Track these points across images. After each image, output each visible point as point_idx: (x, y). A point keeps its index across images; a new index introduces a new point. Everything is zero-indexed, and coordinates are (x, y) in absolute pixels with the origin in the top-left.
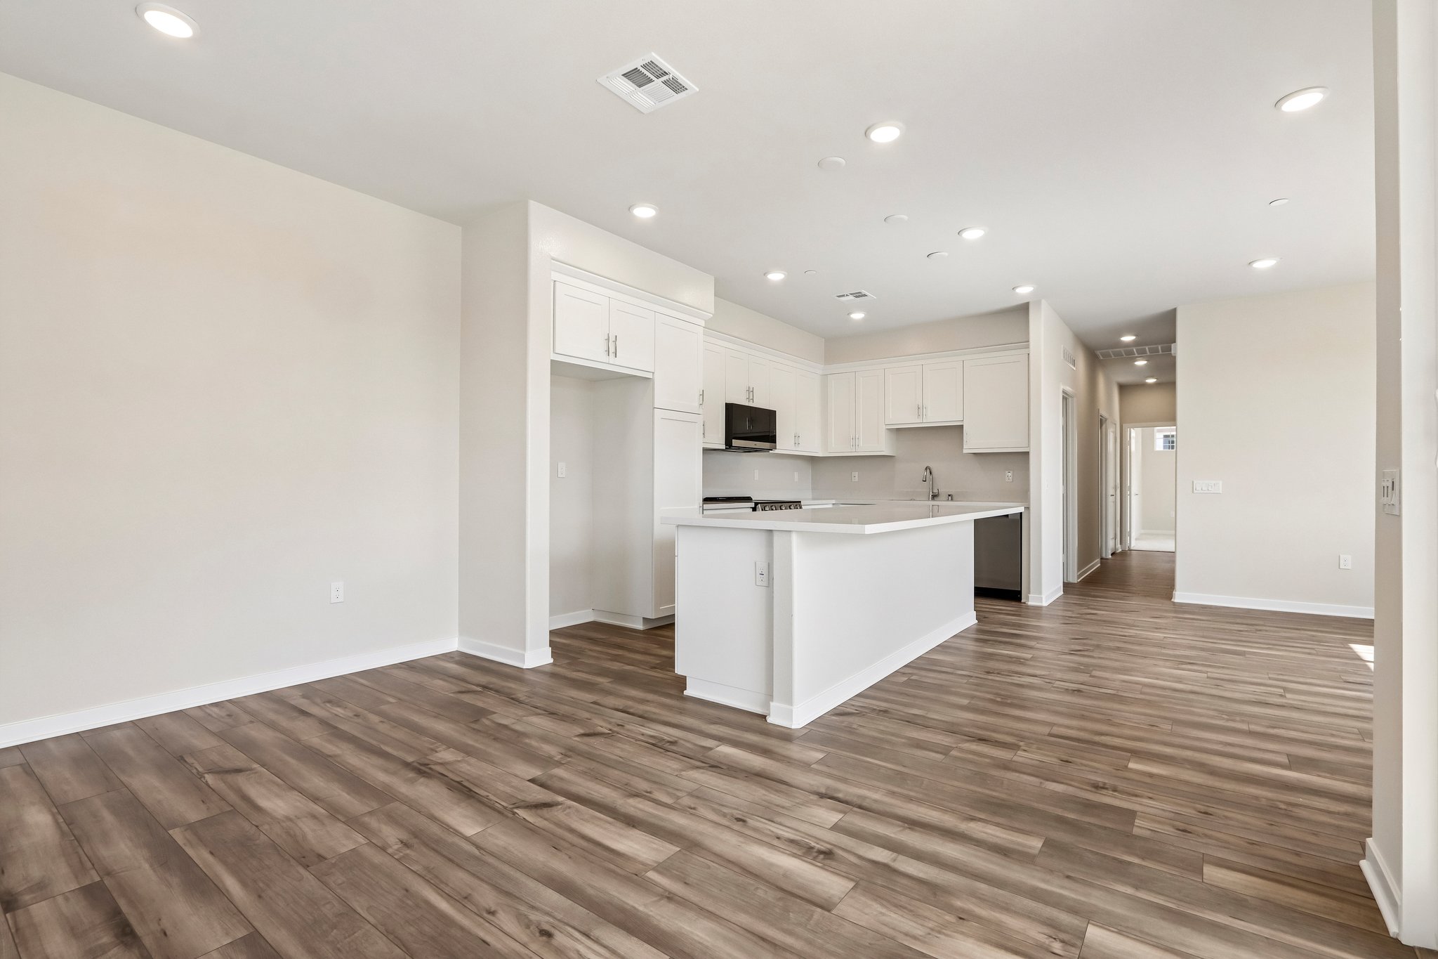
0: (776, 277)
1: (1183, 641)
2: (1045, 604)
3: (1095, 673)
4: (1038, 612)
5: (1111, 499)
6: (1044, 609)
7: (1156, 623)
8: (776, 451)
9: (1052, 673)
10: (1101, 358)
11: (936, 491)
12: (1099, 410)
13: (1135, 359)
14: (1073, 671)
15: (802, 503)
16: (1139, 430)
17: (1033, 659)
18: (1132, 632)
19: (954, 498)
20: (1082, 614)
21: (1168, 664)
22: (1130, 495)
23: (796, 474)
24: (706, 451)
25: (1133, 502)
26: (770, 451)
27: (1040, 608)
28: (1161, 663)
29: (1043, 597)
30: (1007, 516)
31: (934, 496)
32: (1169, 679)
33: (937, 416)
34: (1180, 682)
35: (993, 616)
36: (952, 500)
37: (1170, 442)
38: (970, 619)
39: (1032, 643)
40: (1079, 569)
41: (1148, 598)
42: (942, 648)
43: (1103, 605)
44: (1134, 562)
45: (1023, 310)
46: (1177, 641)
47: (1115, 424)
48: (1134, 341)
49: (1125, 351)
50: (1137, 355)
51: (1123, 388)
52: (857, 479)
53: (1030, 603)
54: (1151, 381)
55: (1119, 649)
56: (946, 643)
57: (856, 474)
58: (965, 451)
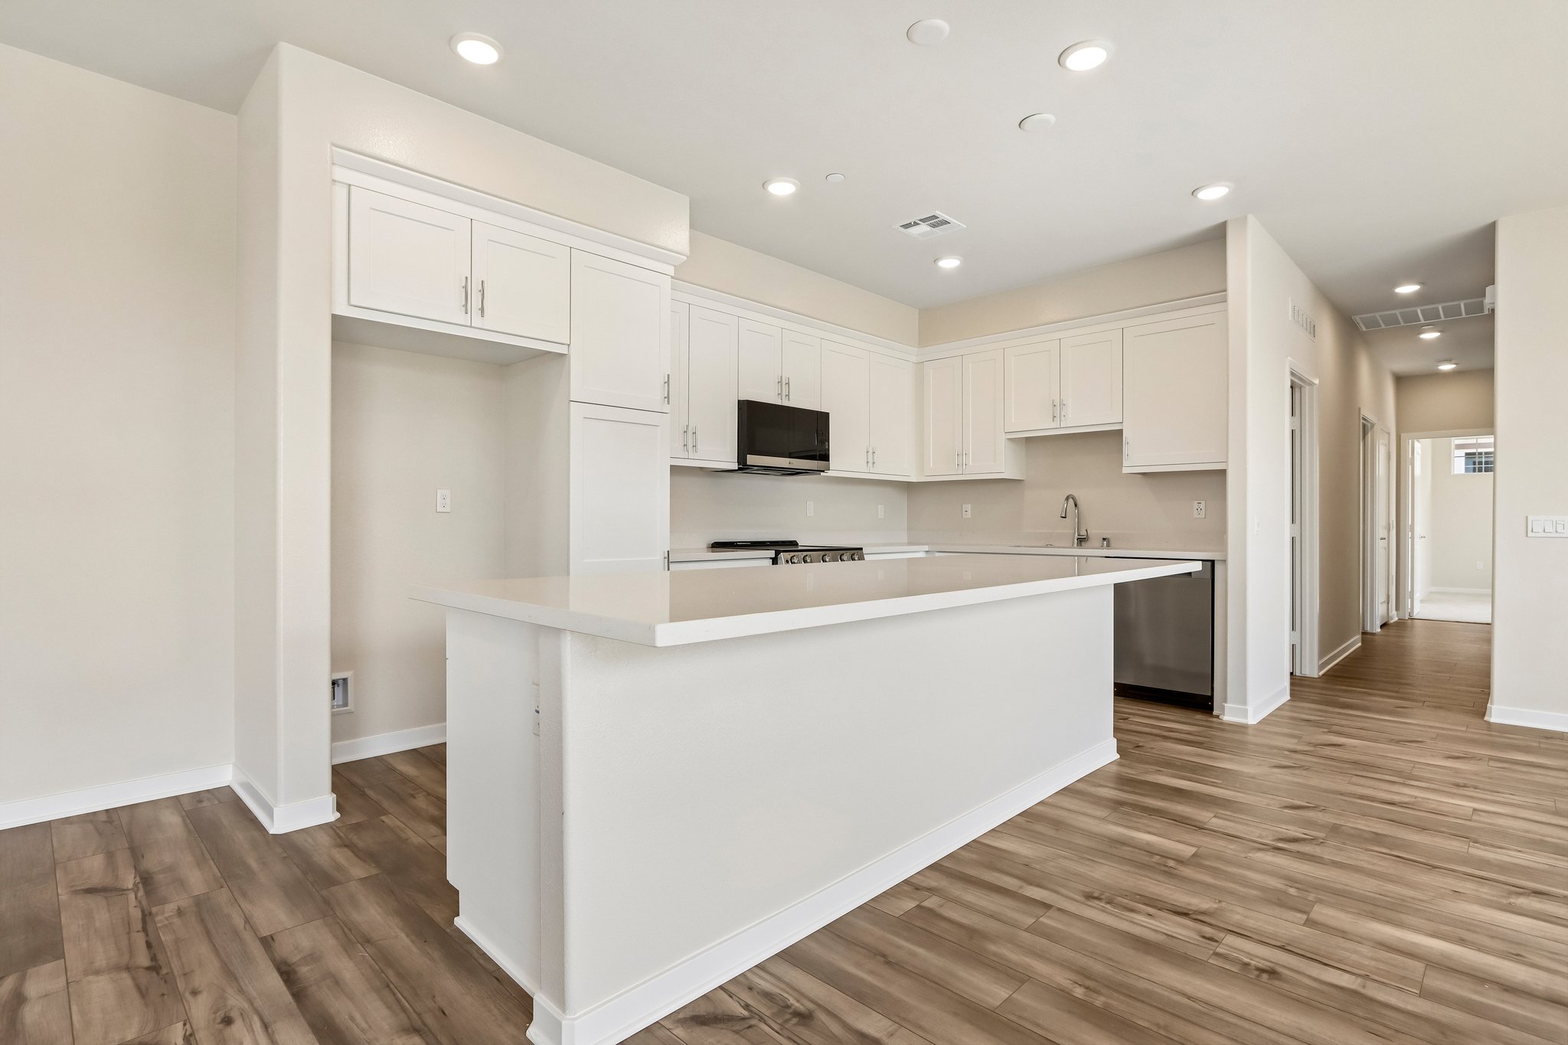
0: (782, 189)
1: (1511, 823)
2: (1252, 720)
3: (1321, 913)
4: (1237, 737)
5: (1380, 546)
6: (1250, 731)
7: (1456, 771)
8: (829, 473)
9: (1223, 904)
10: (1364, 329)
11: (1083, 533)
12: (1359, 409)
13: (1419, 329)
14: (1269, 902)
15: (864, 551)
16: (1428, 441)
17: (1195, 861)
18: (1407, 793)
19: (1112, 544)
20: (1316, 745)
21: (1485, 891)
22: (1413, 538)
23: (881, 508)
24: (675, 470)
25: (1417, 547)
26: (822, 474)
27: (1242, 728)
28: (1468, 887)
29: (1250, 708)
30: (1190, 574)
31: (1082, 541)
32: (1488, 942)
33: (1081, 418)
34: (1517, 958)
35: (1153, 744)
36: (1108, 545)
37: (1481, 463)
38: (1105, 753)
39: (1205, 816)
40: (1321, 655)
41: (1442, 713)
42: (1029, 821)
43: (1360, 725)
44: (1418, 641)
45: (1215, 239)
46: (1501, 821)
47: (1389, 434)
48: (1417, 293)
49: (1401, 313)
50: (1423, 322)
51: (1400, 380)
52: (969, 515)
53: (1227, 718)
54: (1447, 367)
55: (1377, 838)
56: (1041, 808)
57: (968, 507)
58: (1125, 470)
